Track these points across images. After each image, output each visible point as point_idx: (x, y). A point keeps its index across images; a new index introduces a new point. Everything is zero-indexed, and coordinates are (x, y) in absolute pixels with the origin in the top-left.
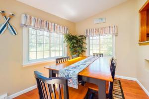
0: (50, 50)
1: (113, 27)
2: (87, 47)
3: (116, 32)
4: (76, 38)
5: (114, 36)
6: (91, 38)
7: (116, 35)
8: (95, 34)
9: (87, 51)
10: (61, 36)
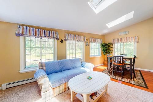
0: (95, 52)
1: (135, 37)
2: (113, 50)
3: (137, 40)
4: (108, 45)
5: (136, 43)
6: (116, 44)
7: (137, 42)
8: (120, 42)
9: (113, 52)
10: (100, 44)
